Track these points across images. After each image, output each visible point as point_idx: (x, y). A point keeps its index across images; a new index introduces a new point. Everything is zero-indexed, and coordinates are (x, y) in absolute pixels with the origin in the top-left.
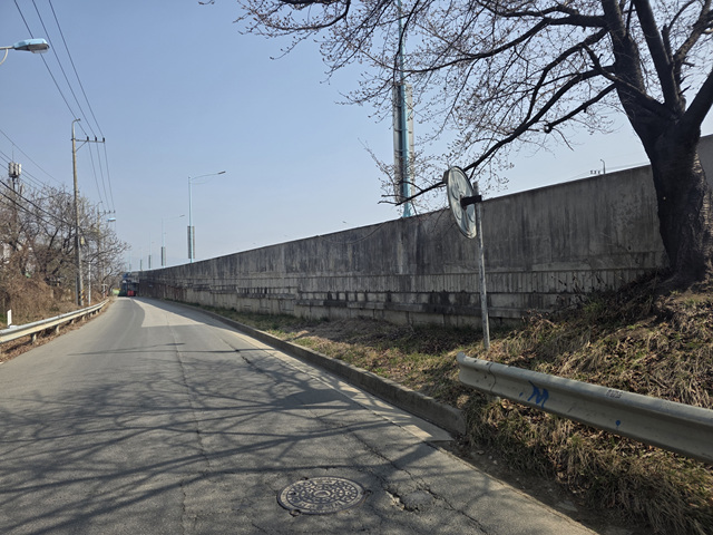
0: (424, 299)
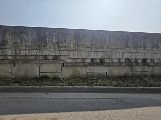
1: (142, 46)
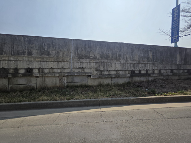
1: (25, 52)
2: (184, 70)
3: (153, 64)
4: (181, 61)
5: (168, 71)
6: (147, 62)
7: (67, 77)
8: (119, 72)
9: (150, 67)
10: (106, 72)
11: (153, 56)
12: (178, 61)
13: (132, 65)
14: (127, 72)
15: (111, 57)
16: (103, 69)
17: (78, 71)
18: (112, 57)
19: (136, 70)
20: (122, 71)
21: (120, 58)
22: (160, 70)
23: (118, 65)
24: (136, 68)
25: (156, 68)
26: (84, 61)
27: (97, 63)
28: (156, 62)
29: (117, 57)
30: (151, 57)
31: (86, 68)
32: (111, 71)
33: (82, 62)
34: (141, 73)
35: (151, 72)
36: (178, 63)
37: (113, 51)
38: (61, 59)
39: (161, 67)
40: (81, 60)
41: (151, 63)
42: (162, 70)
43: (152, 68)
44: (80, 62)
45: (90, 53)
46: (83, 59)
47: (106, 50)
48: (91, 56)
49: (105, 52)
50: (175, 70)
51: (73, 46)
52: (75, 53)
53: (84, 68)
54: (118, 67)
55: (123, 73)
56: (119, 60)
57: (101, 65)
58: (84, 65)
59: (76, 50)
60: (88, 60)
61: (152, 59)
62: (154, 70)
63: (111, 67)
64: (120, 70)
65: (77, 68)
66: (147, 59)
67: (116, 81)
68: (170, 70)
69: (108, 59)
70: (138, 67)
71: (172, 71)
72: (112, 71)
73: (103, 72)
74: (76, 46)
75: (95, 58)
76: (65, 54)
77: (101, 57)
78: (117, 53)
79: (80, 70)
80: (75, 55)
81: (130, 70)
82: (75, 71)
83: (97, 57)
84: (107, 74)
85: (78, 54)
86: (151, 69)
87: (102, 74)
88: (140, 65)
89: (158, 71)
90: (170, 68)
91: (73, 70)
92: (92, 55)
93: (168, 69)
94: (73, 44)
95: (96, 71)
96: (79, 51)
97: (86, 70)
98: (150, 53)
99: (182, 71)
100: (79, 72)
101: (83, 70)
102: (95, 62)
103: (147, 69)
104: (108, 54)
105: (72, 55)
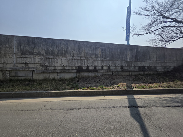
0: (137, 68)
2: (135, 66)
3: (102, 61)
4: (132, 58)
5: (118, 67)
6: (95, 59)
7: (10, 72)
8: (65, 67)
9: (98, 63)
10: (51, 67)
11: (102, 53)
12: (129, 58)
13: (79, 61)
14: (74, 68)
15: (56, 53)
16: (48, 65)
17: (21, 66)
18: (58, 53)
19: (84, 65)
20: (68, 67)
21: (66, 55)
22: (109, 67)
23: (64, 61)
24: (84, 64)
25: (105, 64)
26: (27, 57)
27: (41, 59)
28: (105, 58)
29: (63, 53)
30: (100, 54)
31: (29, 63)
32: (56, 67)
33: (26, 58)
34: (89, 69)
35: (100, 68)
36: (128, 60)
37: (59, 48)
38: (3, 55)
39: (110, 63)
40: (24, 56)
41: (100, 59)
42: (111, 66)
43: (101, 64)
44: (24, 58)
45: (34, 49)
46: (27, 54)
47: (52, 47)
48: (35, 52)
49: (51, 48)
50: (125, 66)
51: (15, 42)
52: (18, 49)
53: (28, 63)
54: (65, 62)
55: (70, 68)
56: (66, 56)
57: (46, 61)
58: (28, 61)
59: (19, 46)
60: (32, 56)
61: (101, 56)
62: (102, 67)
63: (57, 62)
64: (66, 66)
65: (20, 63)
66: (96, 56)
67: (62, 76)
68: (120, 66)
69: (53, 56)
70: (86, 63)
71: (122, 67)
72: (58, 66)
73: (48, 68)
74: (18, 42)
75: (39, 54)
76: (7, 50)
77: (46, 53)
78: (64, 50)
79: (24, 65)
80: (18, 51)
81: (77, 66)
82: (18, 66)
83: (42, 53)
84: (52, 69)
85: (21, 50)
86: (99, 65)
87: (47, 69)
88: (88, 61)
89: (107, 67)
90: (120, 65)
91: (16, 65)
92: (37, 51)
93: (117, 65)
94: (16, 40)
95: (41, 66)
96: (22, 47)
97: (30, 65)
98: (98, 50)
99: (133, 68)
100: (23, 67)
101: (27, 65)
102: (39, 57)
103: (95, 66)
104: (54, 50)
105: (15, 51)
